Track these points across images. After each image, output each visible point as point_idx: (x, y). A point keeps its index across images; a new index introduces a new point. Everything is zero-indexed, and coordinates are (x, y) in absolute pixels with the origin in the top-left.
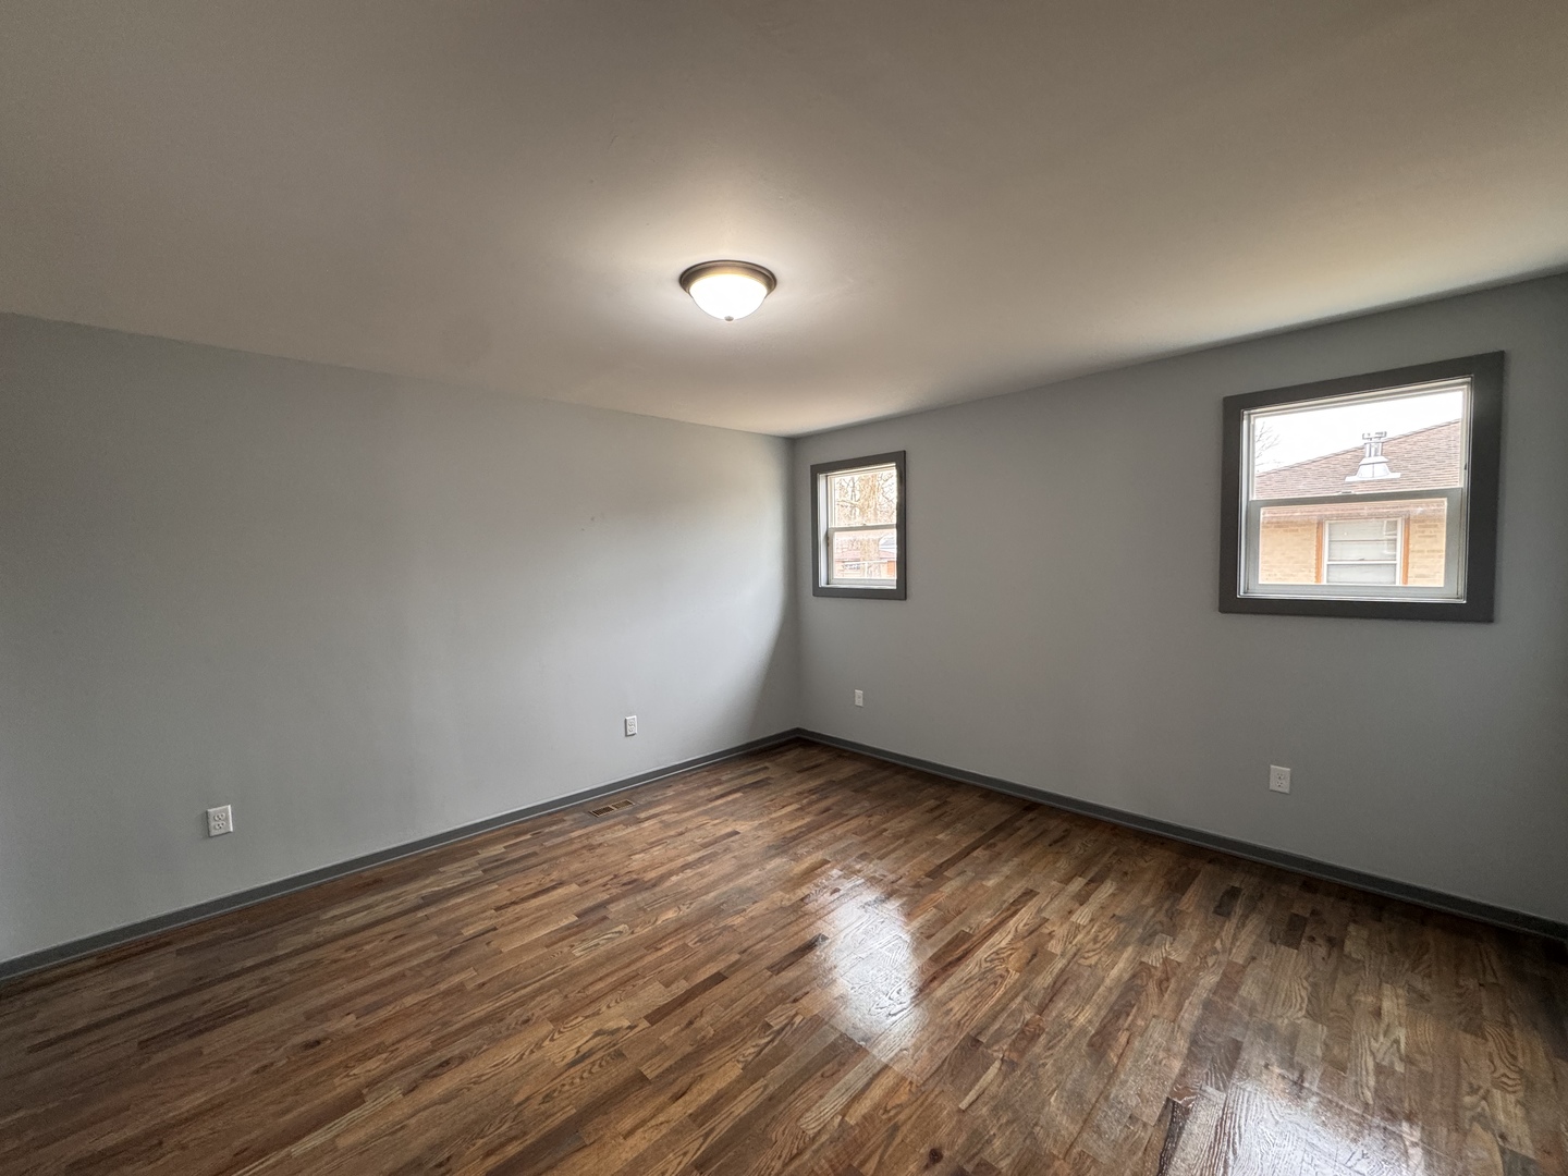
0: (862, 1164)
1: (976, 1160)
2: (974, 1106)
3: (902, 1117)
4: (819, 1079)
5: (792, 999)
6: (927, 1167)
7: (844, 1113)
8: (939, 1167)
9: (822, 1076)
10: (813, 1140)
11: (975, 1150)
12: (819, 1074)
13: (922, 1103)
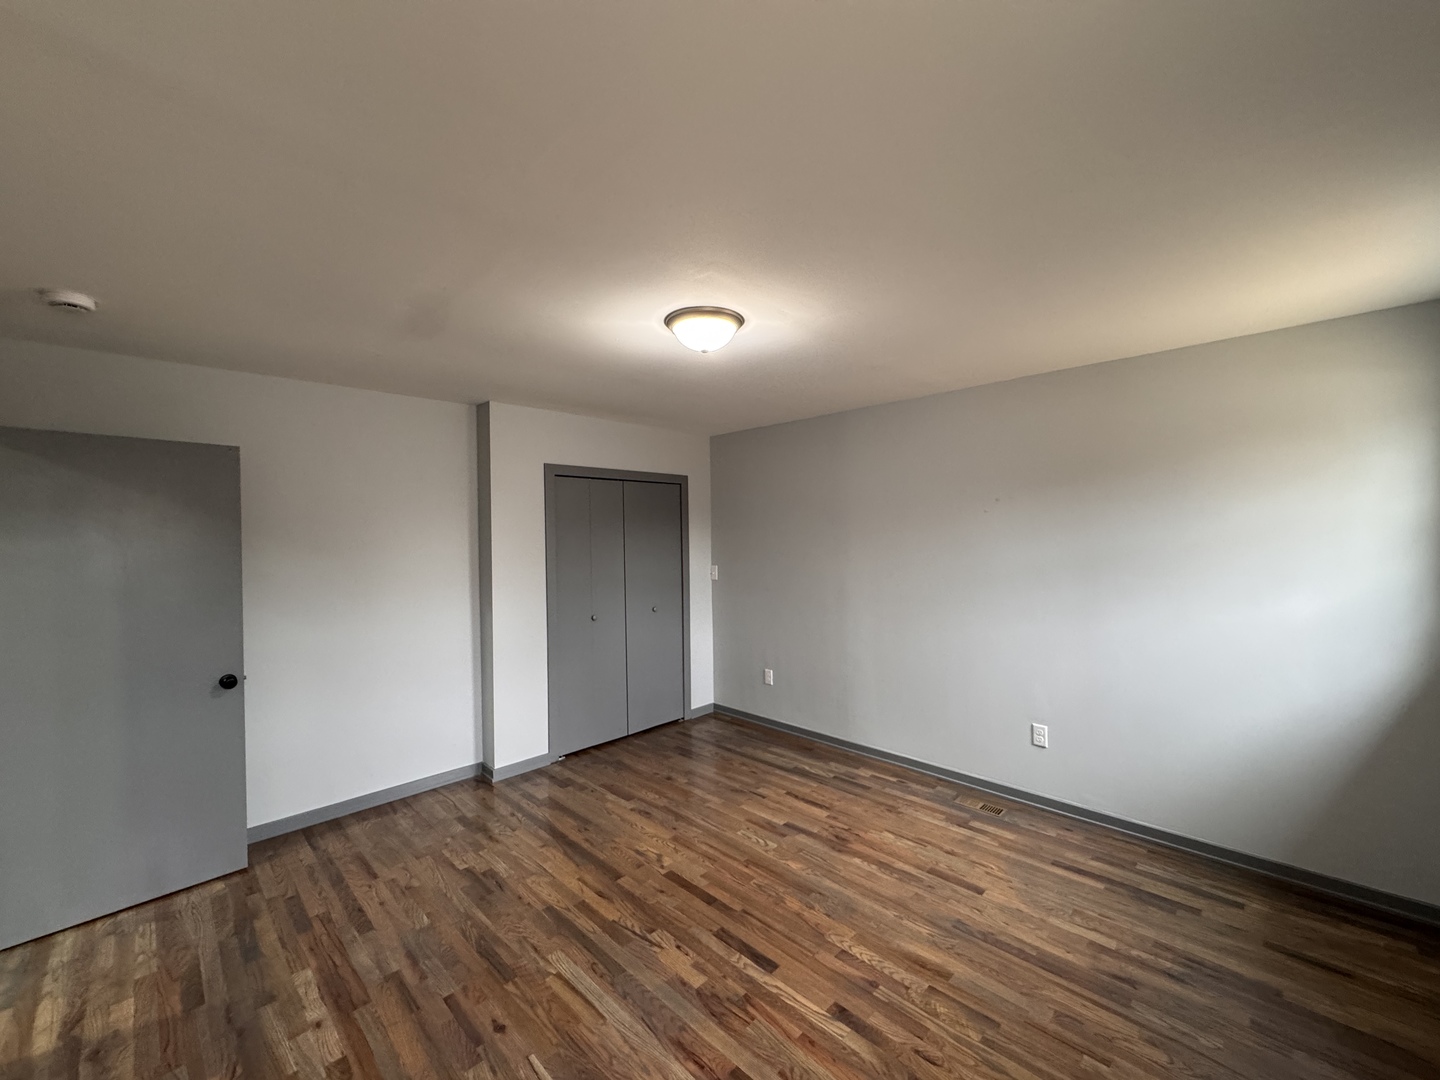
0: (515, 984)
1: (483, 1055)
2: (528, 1067)
3: (540, 1011)
4: (592, 961)
5: (680, 944)
6: (494, 1021)
7: (559, 976)
8: (490, 1029)
9: (594, 963)
10: (543, 958)
11: (490, 1056)
12: (596, 961)
13: (545, 1026)
